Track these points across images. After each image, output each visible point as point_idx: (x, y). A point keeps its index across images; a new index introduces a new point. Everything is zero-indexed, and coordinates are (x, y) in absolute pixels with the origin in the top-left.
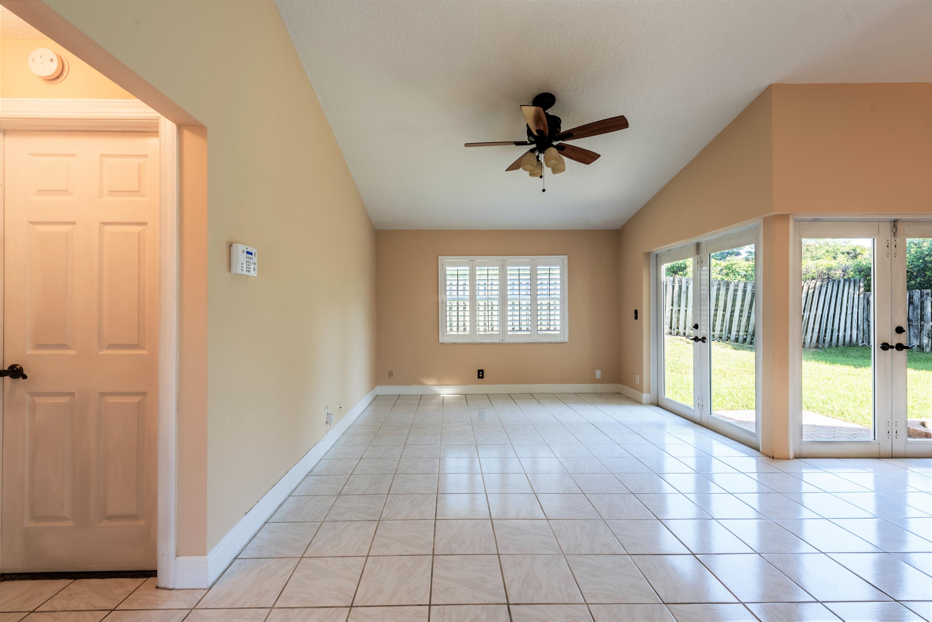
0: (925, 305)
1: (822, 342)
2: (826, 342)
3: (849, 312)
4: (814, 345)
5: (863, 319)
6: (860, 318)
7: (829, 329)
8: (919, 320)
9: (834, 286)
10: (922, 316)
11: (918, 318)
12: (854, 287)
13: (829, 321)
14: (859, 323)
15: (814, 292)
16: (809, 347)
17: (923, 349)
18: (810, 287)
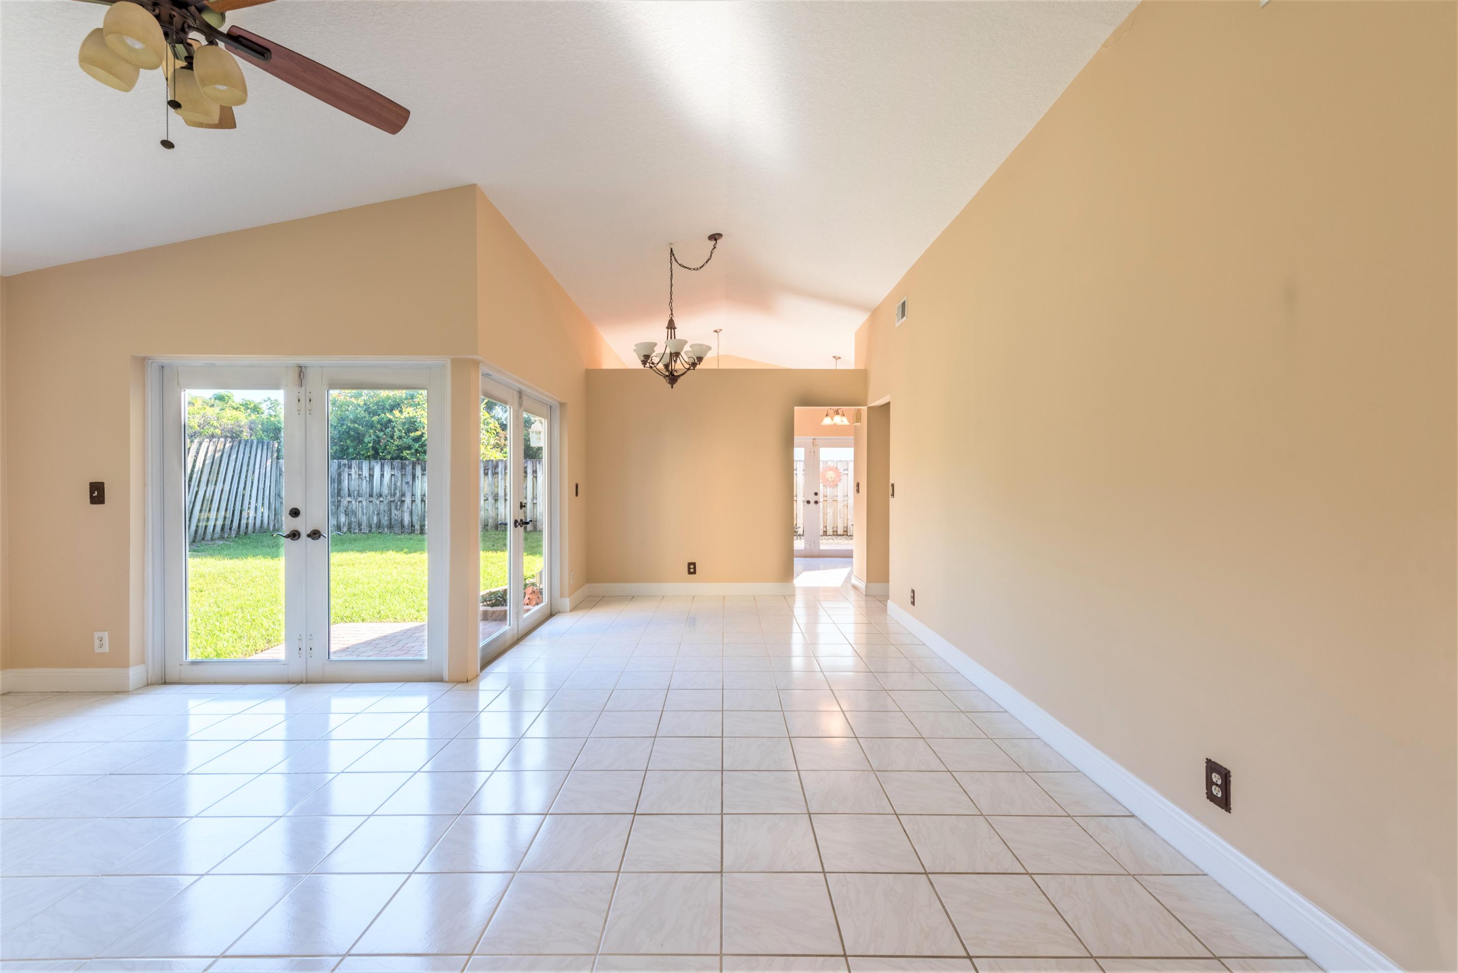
0: (342, 478)
1: (228, 530)
2: (233, 529)
3: (261, 486)
4: (218, 535)
5: (275, 495)
6: (273, 494)
7: (238, 510)
8: (336, 495)
9: (246, 449)
10: (339, 490)
11: (335, 493)
12: (267, 451)
13: (238, 499)
14: (271, 501)
15: (222, 456)
16: (212, 539)
17: (340, 529)
18: (218, 449)
